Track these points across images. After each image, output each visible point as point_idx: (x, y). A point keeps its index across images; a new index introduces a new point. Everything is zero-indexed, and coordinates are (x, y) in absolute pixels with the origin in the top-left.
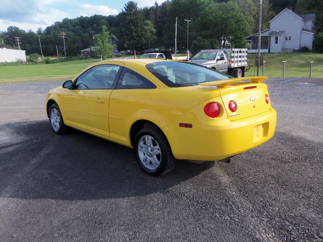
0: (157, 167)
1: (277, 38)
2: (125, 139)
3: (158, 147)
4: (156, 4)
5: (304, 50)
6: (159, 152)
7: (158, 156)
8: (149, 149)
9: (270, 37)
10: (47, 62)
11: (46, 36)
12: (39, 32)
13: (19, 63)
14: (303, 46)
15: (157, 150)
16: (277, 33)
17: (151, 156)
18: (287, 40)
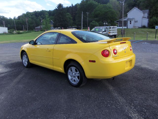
0: (78, 82)
1: (131, 21)
2: (61, 69)
3: (78, 72)
4: (72, 5)
5: (144, 27)
6: (79, 75)
7: (78, 77)
8: (74, 74)
9: (127, 21)
10: (19, 33)
11: (18, 21)
12: (14, 18)
13: (4, 34)
14: (143, 25)
15: (78, 74)
16: (131, 19)
17: (75, 77)
18: (135, 22)
